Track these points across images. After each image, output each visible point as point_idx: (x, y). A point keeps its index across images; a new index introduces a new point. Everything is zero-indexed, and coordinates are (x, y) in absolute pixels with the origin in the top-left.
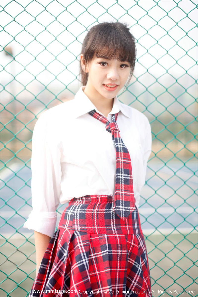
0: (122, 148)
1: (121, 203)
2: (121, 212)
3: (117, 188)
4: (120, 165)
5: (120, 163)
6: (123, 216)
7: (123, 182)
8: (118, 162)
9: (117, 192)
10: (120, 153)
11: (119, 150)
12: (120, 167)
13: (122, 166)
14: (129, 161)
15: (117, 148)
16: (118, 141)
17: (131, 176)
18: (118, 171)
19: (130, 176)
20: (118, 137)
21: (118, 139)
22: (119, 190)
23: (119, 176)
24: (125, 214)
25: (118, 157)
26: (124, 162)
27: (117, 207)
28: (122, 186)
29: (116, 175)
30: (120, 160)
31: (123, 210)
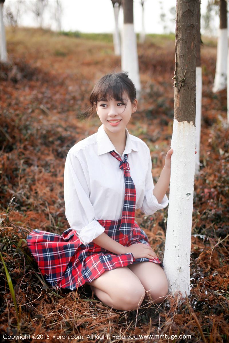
0: (130, 185)
1: (125, 224)
2: (125, 231)
3: (123, 214)
4: (128, 198)
5: (128, 197)
6: (125, 234)
7: (128, 210)
8: (126, 196)
9: (124, 217)
10: (128, 189)
11: (128, 187)
12: (127, 200)
13: (128, 199)
14: (134, 195)
15: (126, 185)
16: (128, 180)
17: (135, 206)
18: (125, 202)
19: (133, 206)
20: (128, 176)
21: (128, 178)
22: (125, 216)
23: (126, 206)
24: (127, 232)
25: (126, 192)
26: (131, 196)
27: (122, 228)
28: (127, 213)
29: (124, 205)
30: (128, 194)
31: (126, 230)
